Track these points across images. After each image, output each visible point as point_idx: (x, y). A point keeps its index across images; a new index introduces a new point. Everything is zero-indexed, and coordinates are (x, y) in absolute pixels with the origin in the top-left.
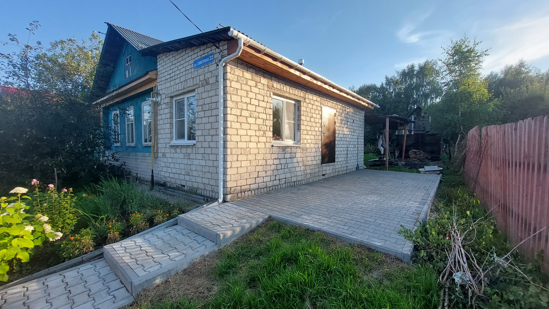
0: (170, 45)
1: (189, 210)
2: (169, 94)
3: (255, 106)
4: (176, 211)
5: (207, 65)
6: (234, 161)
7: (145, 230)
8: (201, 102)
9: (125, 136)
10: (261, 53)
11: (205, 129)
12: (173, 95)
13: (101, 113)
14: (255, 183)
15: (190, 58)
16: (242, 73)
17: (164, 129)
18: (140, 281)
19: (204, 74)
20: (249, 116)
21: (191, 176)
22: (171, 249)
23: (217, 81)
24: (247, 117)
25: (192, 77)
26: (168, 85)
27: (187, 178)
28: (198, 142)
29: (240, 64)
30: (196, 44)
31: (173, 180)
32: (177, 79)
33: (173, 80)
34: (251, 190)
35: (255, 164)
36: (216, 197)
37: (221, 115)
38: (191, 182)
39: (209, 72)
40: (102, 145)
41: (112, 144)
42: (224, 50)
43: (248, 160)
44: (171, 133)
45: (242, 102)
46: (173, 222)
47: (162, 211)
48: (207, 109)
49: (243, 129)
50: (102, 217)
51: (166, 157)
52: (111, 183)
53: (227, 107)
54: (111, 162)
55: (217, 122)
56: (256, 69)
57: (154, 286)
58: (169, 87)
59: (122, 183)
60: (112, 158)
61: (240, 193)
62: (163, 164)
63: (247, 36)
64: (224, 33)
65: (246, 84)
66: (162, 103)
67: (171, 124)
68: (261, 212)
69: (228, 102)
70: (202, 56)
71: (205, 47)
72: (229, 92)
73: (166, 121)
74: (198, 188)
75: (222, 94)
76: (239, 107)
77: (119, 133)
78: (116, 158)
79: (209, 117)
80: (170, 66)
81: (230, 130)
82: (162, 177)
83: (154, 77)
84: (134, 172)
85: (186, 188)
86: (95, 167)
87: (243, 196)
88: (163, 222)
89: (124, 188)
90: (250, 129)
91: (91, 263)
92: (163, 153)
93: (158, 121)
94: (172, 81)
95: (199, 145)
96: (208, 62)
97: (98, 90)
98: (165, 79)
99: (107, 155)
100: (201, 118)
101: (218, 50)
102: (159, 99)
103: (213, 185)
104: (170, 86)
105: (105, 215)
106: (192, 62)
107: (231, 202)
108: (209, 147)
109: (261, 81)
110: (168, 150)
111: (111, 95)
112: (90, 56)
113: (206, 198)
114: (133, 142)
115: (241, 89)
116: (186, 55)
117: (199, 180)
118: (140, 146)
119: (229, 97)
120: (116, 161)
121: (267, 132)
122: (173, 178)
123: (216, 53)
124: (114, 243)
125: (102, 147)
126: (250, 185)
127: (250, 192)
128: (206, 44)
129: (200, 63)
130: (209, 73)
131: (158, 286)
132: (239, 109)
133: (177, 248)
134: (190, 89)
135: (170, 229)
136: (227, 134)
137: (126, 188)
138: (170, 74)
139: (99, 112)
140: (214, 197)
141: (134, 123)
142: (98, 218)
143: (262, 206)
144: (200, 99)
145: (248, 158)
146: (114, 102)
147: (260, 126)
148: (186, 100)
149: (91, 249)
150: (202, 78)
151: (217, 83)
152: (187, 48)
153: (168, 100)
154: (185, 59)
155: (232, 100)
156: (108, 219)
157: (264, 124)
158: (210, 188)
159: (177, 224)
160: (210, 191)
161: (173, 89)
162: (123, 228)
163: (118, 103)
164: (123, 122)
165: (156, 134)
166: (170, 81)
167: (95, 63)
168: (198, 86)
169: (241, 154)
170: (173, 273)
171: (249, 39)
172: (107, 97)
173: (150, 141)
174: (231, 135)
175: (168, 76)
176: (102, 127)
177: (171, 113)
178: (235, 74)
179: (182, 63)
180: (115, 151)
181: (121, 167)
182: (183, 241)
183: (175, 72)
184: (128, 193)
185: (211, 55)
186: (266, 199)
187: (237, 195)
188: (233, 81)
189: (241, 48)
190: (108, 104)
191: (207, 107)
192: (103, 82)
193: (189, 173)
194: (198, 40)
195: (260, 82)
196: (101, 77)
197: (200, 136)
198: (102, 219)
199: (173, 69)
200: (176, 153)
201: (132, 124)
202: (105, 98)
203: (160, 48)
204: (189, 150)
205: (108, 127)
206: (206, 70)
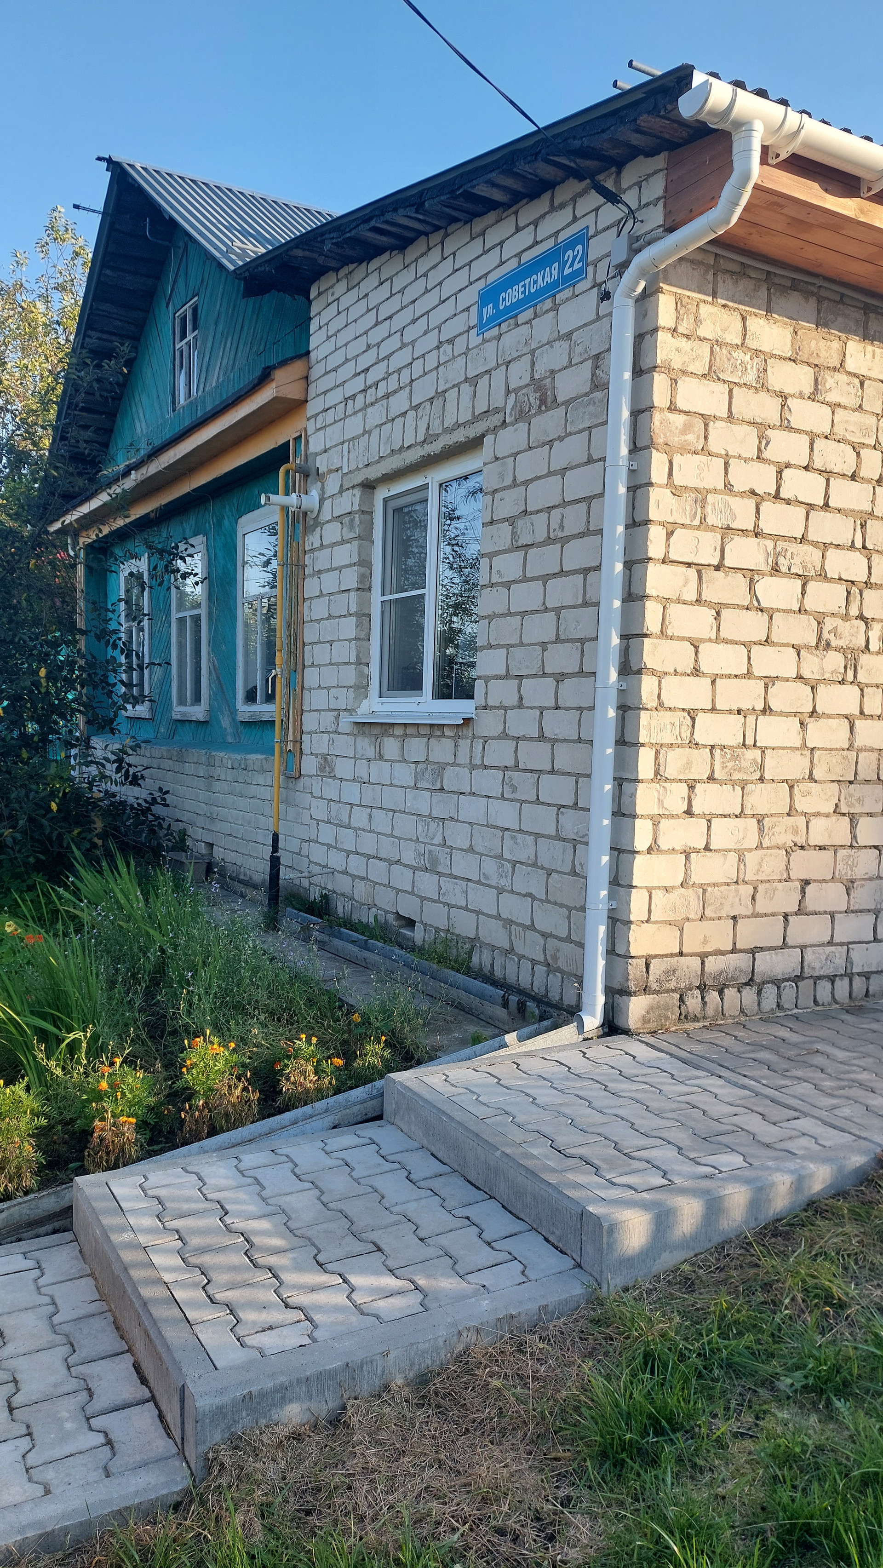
0: (373, 223)
1: (436, 1049)
2: (358, 469)
3: (801, 511)
4: (378, 1048)
5: (548, 304)
6: (673, 816)
7: (238, 1123)
8: (508, 504)
9: (167, 674)
10: (864, 189)
11: (521, 644)
12: (374, 473)
13: (80, 570)
14: (785, 945)
15: (461, 279)
16: (739, 324)
17: (331, 643)
18: (221, 1392)
19: (532, 352)
20: (763, 567)
21: (445, 875)
22: (359, 1247)
23: (599, 385)
24: (751, 576)
25: (471, 374)
26: (354, 426)
27: (427, 884)
28: (485, 707)
29: (732, 273)
30: (497, 195)
31: (360, 885)
32: (395, 392)
33: (377, 401)
34: (757, 979)
35: (787, 839)
36: (569, 999)
37: (613, 568)
38: (446, 904)
39: (560, 338)
40: (79, 711)
41: (119, 708)
42: (647, 205)
43: (747, 811)
44: (362, 662)
45: (728, 487)
46: (365, 1101)
47: (314, 1040)
48: (541, 536)
49: (726, 641)
50: (72, 1036)
51: (334, 778)
52: (112, 885)
53: (647, 522)
54: (113, 788)
55: (590, 603)
56: (823, 293)
57: (282, 1431)
58: (357, 437)
59: (156, 888)
60: (118, 770)
61: (697, 992)
62: (319, 810)
63: (784, 102)
64: (654, 111)
65: (761, 386)
66: (326, 515)
67: (363, 616)
68: (825, 1123)
69: (655, 494)
70: (526, 257)
71: (541, 205)
72: (660, 440)
73: (341, 604)
74: (477, 938)
75: (624, 451)
76: (711, 520)
77: (147, 660)
78: (132, 771)
79: (545, 579)
80: (366, 333)
81: (655, 646)
82: (316, 869)
83: (293, 392)
84: (198, 838)
85: (418, 935)
86: (54, 806)
87: (710, 1011)
88: (320, 1094)
89: (161, 911)
90: (767, 641)
91: (24, 1245)
92: (325, 757)
93: (307, 604)
94: (372, 404)
95: (489, 725)
96: (555, 284)
97: (71, 470)
98: (341, 399)
99: (99, 753)
100: (508, 585)
101: (611, 213)
102: (311, 499)
103: (551, 935)
104: (365, 432)
105: (85, 1031)
106: (471, 295)
107: (651, 1040)
108: (542, 737)
109: (848, 360)
110: (344, 745)
111: (119, 491)
112: (41, 319)
113: (514, 999)
114: (197, 699)
115: (730, 417)
116: (447, 267)
117: (483, 899)
118: (225, 722)
119: (658, 470)
120: (131, 783)
121: (864, 659)
122: (362, 878)
123: (597, 233)
124: (116, 1167)
125: (80, 719)
126: (753, 951)
127: (749, 995)
128: (550, 188)
129: (514, 294)
130: (557, 344)
131: (297, 1437)
132: (712, 528)
133: (383, 1246)
134: (460, 436)
135: (346, 1139)
136: (639, 672)
137: (169, 913)
138: (368, 369)
139: (74, 566)
140: (554, 996)
141: (203, 612)
142: (60, 1041)
143: (827, 1084)
144: (504, 488)
145: (750, 801)
146: (128, 520)
147: (829, 623)
148: (433, 494)
149: (29, 1181)
150: (519, 374)
151: (598, 395)
152: (450, 229)
153: (350, 501)
154: (440, 284)
155: (678, 480)
156: (96, 1050)
157: (854, 611)
158: (539, 948)
159: (380, 1117)
160: (539, 963)
161: (377, 446)
162: (152, 1100)
163: (145, 524)
164: (162, 609)
165: (296, 666)
166: (366, 407)
167: (59, 347)
168: (496, 420)
169: (711, 778)
170: (366, 1386)
171: (794, 118)
172: (103, 498)
173: (270, 698)
174: (661, 676)
175: (358, 384)
176: (82, 632)
177: (365, 563)
178: (701, 332)
179: (422, 306)
180: (128, 742)
181: (149, 809)
182: (410, 1215)
183: (387, 357)
184: (176, 936)
185: (571, 244)
186: (846, 1043)
187: (681, 1000)
188: (684, 372)
189: (747, 177)
190: (106, 530)
191: (539, 527)
192: (88, 434)
193: (435, 862)
194: (510, 173)
195: (841, 367)
196: (83, 410)
197: (497, 677)
198: (73, 1047)
199: (378, 345)
200: (381, 757)
201: (197, 619)
202: (95, 504)
203: (327, 246)
204: (442, 750)
205: (104, 635)
206: (543, 328)
